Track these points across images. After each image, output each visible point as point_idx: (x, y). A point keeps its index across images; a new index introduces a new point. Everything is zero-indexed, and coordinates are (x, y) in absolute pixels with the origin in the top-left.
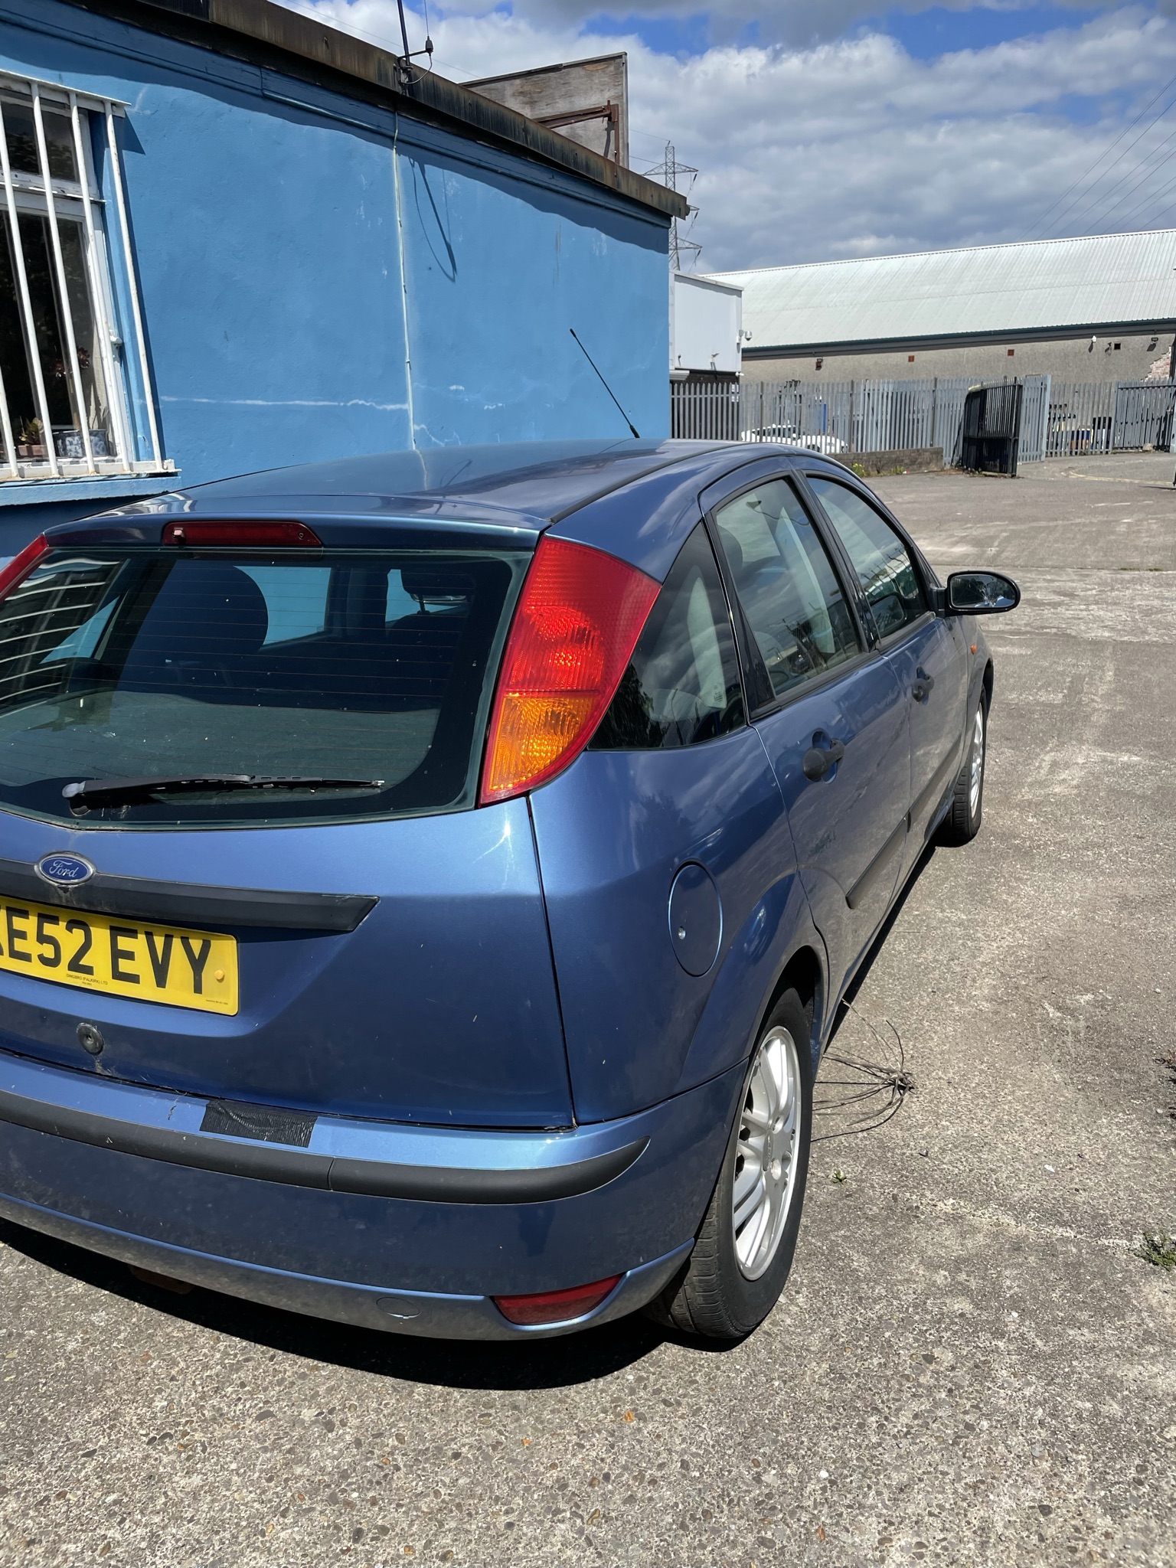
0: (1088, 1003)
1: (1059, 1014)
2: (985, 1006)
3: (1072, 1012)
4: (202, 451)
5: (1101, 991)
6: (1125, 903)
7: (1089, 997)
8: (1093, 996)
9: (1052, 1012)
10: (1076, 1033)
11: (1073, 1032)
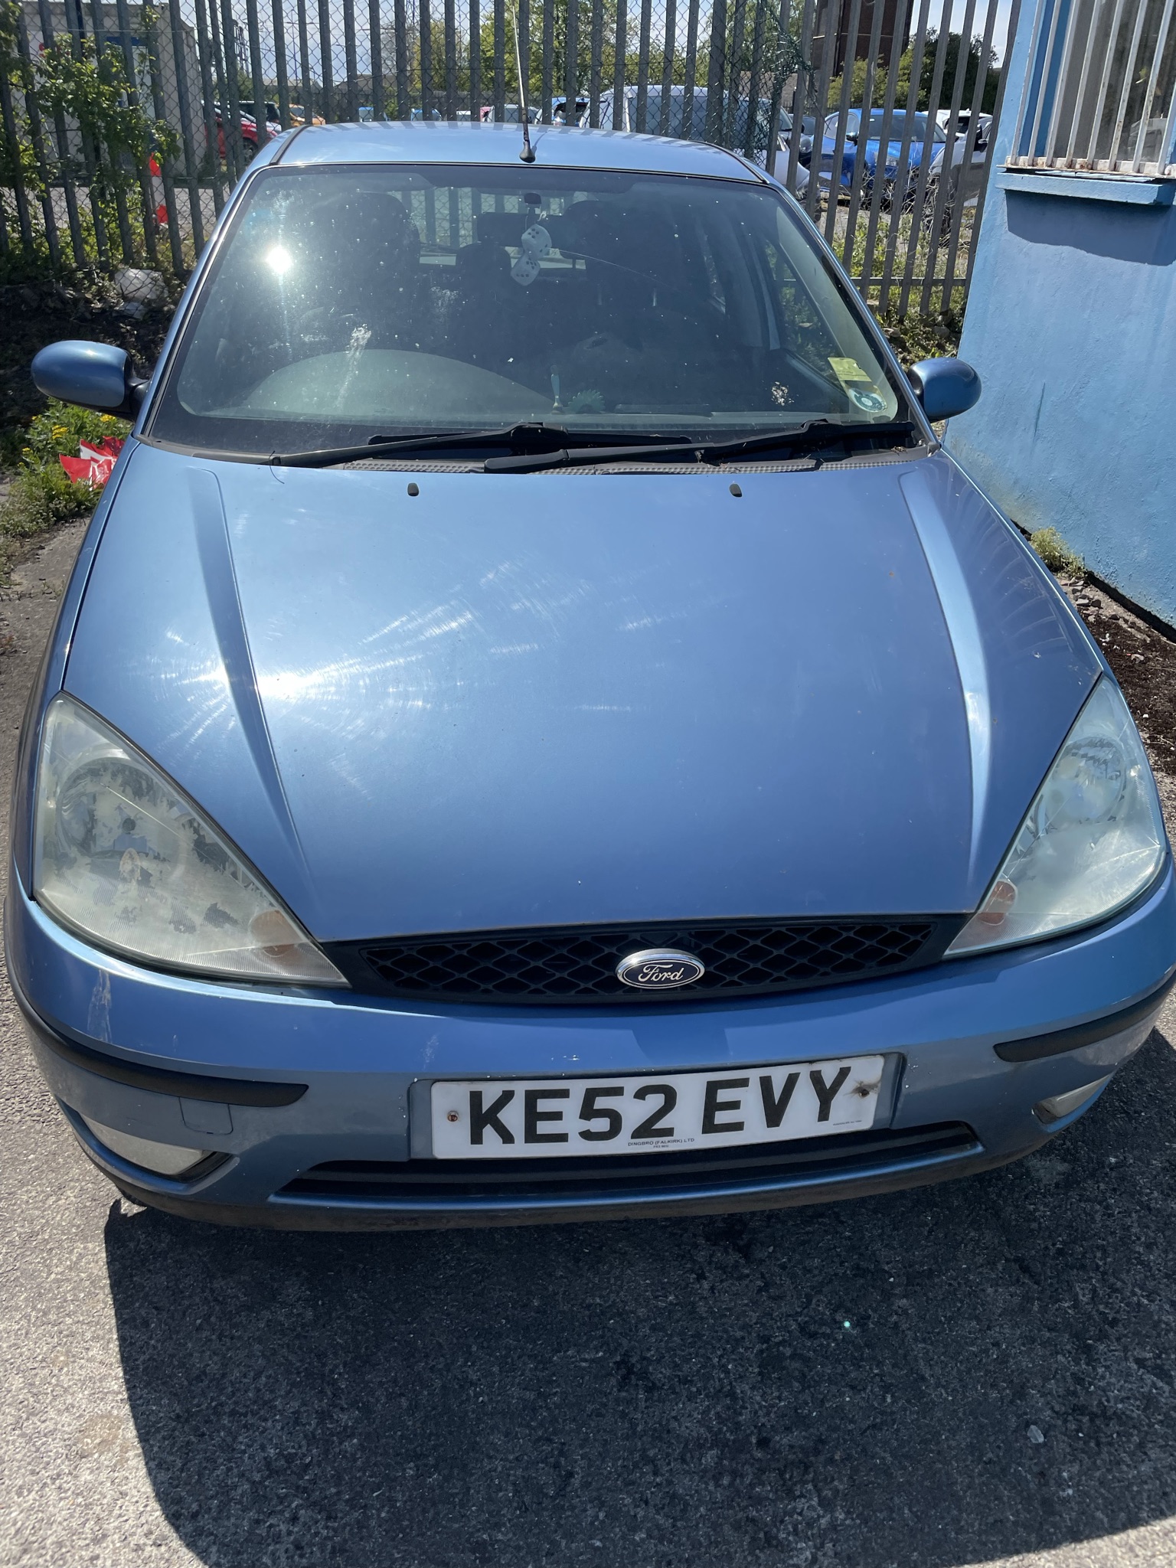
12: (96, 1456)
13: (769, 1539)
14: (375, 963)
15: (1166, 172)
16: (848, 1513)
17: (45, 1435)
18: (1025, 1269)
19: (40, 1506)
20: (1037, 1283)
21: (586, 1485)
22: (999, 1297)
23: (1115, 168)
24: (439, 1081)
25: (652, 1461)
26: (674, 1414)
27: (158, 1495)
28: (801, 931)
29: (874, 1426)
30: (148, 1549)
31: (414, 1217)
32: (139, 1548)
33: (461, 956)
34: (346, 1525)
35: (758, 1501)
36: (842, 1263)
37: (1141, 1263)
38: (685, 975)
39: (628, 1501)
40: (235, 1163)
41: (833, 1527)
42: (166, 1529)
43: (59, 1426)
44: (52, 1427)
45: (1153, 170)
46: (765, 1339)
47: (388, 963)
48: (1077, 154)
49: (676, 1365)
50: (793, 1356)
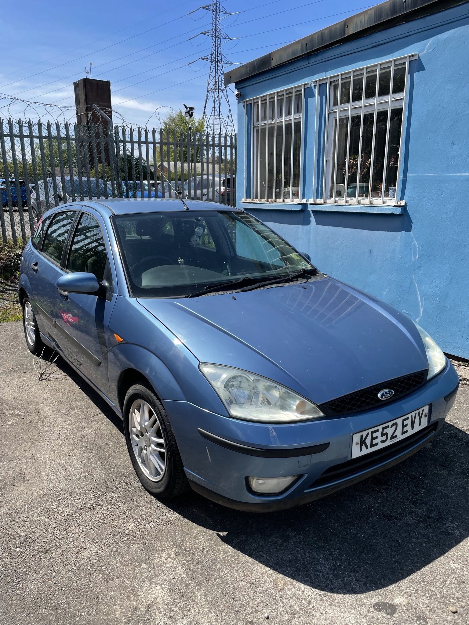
0: (9, 421)
1: (16, 413)
2: (42, 406)
3: (12, 415)
4: (424, 198)
5: (7, 427)
6: (22, 478)
7: (10, 423)
8: (9, 423)
9: (18, 412)
10: (7, 410)
11: (8, 410)
12: (286, 587)
13: (449, 533)
14: (331, 408)
15: (302, 201)
16: (458, 522)
17: (267, 590)
18: (443, 466)
19: (285, 604)
20: (448, 468)
21: (403, 541)
22: (444, 473)
23: (284, 201)
24: (354, 434)
25: (411, 531)
26: (406, 520)
27: (312, 587)
28: (405, 379)
29: (445, 506)
30: (324, 598)
31: (338, 485)
32: (321, 599)
33: (348, 401)
34: (363, 572)
35: (440, 528)
36: (407, 479)
37: (462, 457)
38: (391, 394)
39: (415, 540)
40: (306, 476)
41: (458, 526)
42: (323, 593)
43: (268, 587)
44: (266, 588)
45: (297, 201)
46: (408, 499)
47: (334, 407)
48: (269, 197)
49: (396, 512)
50: (417, 500)
